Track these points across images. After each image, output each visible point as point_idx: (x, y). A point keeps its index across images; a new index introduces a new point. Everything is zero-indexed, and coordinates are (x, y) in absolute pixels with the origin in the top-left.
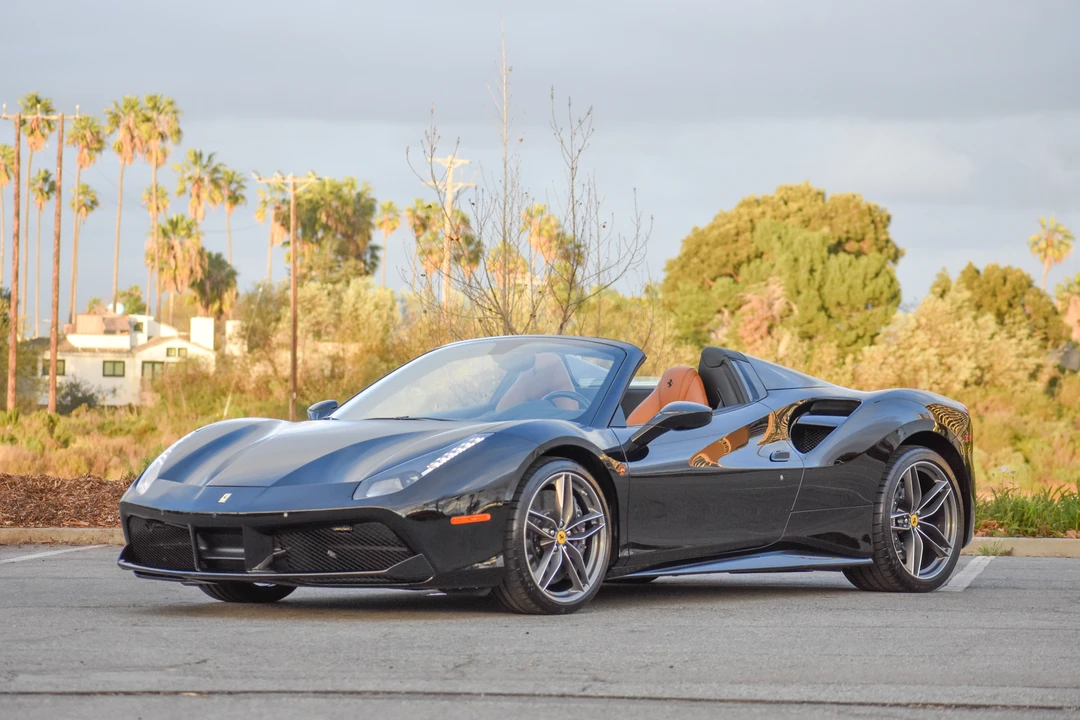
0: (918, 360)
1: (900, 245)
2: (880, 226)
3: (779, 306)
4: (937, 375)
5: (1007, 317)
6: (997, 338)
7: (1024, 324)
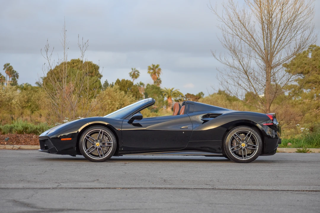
0: (106, 103)
1: (102, 74)
2: (97, 69)
3: (72, 89)
4: (110, 106)
5: (127, 92)
6: (125, 97)
7: (131, 94)
